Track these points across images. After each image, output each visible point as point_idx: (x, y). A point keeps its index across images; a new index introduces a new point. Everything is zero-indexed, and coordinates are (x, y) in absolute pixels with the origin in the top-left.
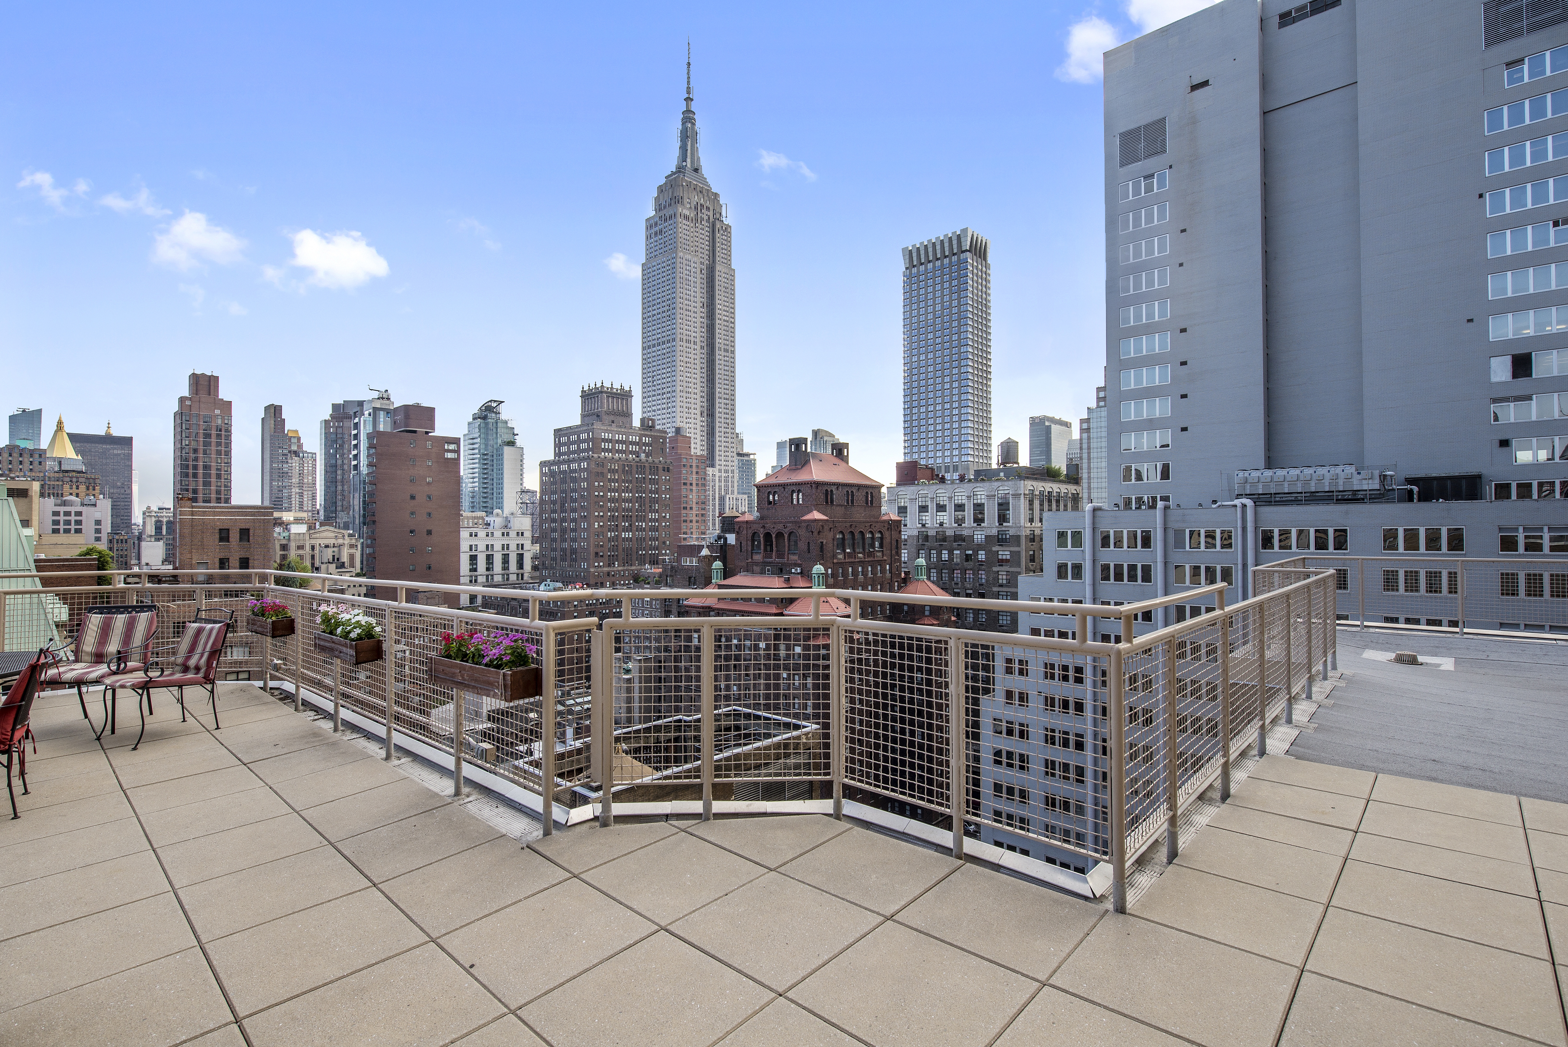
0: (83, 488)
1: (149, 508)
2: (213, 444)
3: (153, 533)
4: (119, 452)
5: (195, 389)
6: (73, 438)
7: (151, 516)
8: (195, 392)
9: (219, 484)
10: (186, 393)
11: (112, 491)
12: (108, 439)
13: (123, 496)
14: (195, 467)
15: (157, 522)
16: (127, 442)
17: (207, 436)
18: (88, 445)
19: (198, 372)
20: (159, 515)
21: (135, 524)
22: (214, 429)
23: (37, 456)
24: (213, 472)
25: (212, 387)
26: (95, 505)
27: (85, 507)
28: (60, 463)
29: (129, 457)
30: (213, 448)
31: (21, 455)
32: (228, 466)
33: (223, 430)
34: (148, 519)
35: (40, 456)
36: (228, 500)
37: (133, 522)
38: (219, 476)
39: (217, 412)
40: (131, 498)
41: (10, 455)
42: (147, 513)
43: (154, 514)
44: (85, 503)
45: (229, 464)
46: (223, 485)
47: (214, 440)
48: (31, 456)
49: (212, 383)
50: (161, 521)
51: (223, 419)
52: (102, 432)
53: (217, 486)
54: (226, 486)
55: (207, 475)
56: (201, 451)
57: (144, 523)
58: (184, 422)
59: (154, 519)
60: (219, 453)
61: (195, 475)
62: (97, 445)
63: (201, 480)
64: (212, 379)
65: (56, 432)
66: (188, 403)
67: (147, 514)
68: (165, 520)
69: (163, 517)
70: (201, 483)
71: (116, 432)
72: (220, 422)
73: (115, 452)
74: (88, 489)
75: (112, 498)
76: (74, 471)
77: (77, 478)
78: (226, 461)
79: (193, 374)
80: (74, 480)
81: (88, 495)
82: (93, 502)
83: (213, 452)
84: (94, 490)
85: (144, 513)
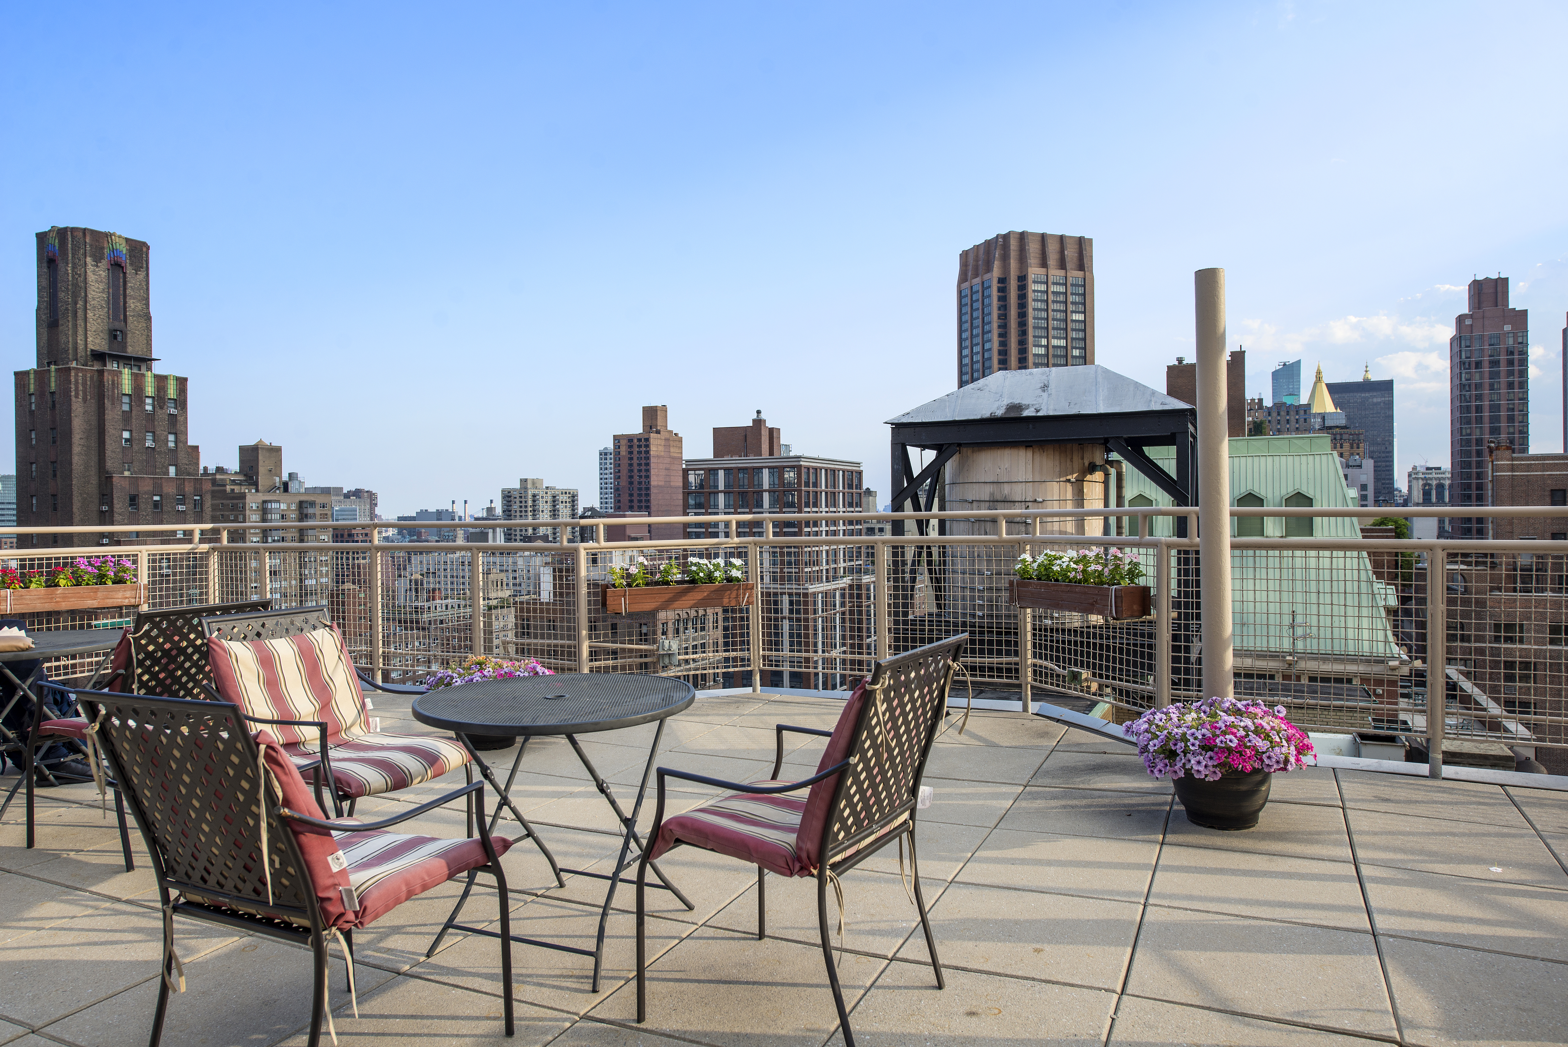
0: (1346, 445)
1: (1415, 468)
2: (1502, 374)
3: (1421, 501)
4: (1379, 400)
5: (1477, 301)
6: (1333, 389)
7: (1417, 479)
8: (1477, 305)
9: (1511, 430)
10: (1465, 310)
11: (1372, 449)
12: (1367, 386)
13: (1384, 455)
14: (1479, 409)
15: (1424, 485)
16: (1387, 386)
17: (1495, 363)
18: (1346, 395)
19: (1480, 277)
20: (1427, 476)
21: (1397, 490)
22: (1503, 352)
23: (1302, 412)
24: (1503, 414)
25: (1499, 295)
26: (1360, 466)
27: (1350, 469)
28: (1323, 418)
29: (1390, 405)
30: (1503, 380)
31: (1288, 413)
32: (1523, 404)
33: (1516, 353)
34: (1414, 483)
35: (1305, 411)
36: (1525, 450)
37: (1395, 486)
38: (1511, 419)
39: (1507, 328)
40: (1392, 457)
41: (1279, 414)
42: (1412, 476)
43: (1421, 476)
44: (1350, 464)
45: (1524, 400)
46: (1517, 431)
47: (1503, 368)
48: (1297, 413)
49: (1499, 289)
50: (1430, 485)
51: (1515, 336)
52: (1359, 379)
53: (1509, 433)
54: (1520, 432)
55: (1495, 419)
56: (1487, 386)
57: (1410, 487)
58: (1464, 349)
59: (1421, 482)
60: (1510, 385)
61: (1479, 420)
62: (1355, 394)
63: (1487, 425)
64: (1499, 282)
65: (1315, 384)
66: (1468, 322)
67: (1414, 476)
68: (1434, 483)
69: (1431, 479)
70: (1487, 431)
71: (1374, 377)
72: (1511, 341)
73: (1375, 400)
74: (1352, 447)
75: (1372, 458)
76: (1337, 427)
77: (1341, 434)
78: (1521, 395)
79: (1475, 281)
80: (1338, 437)
81: (1352, 454)
82: (1358, 463)
83: (1503, 385)
84: (1358, 448)
85: (1410, 475)
